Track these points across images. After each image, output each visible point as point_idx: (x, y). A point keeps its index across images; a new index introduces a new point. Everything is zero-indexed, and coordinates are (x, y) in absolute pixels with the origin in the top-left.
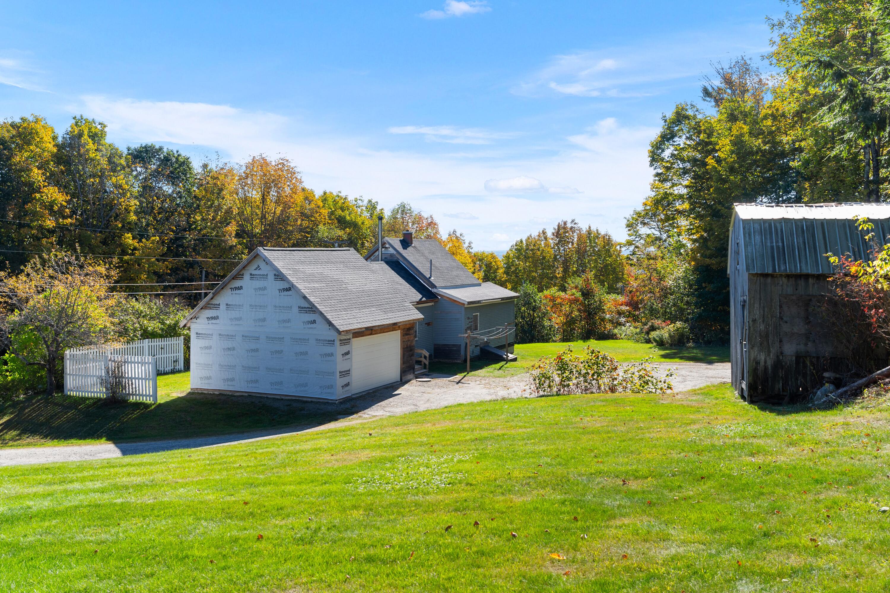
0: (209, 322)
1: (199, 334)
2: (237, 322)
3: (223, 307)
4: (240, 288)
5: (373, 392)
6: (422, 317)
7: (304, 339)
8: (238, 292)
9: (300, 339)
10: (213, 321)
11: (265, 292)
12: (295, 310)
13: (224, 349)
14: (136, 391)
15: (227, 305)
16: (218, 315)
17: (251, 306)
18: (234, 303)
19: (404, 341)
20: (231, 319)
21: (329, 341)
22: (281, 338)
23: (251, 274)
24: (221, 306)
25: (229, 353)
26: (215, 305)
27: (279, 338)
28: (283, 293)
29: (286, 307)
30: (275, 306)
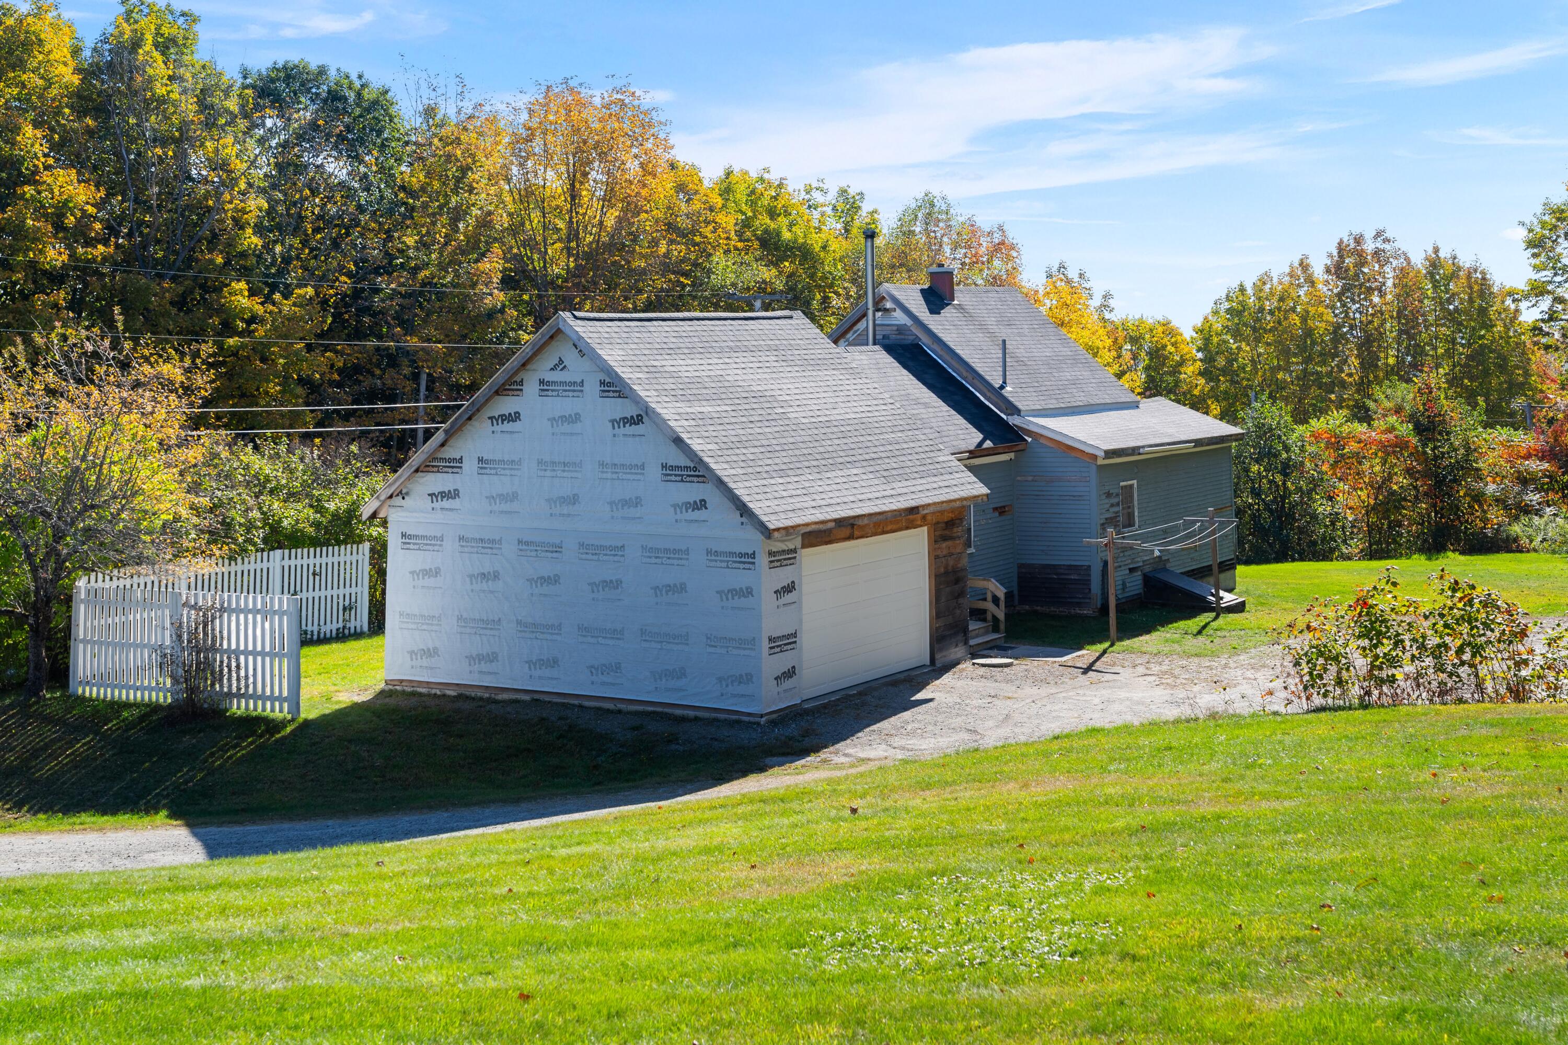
0: (435, 505)
1: (410, 537)
2: (505, 507)
3: (470, 466)
4: (514, 417)
5: (860, 694)
6: (985, 490)
7: (675, 551)
8: (507, 426)
9: (667, 550)
10: (446, 503)
11: (577, 427)
12: (654, 473)
13: (471, 576)
14: (247, 686)
15: (480, 460)
16: (458, 486)
17: (540, 462)
18: (498, 457)
19: (937, 557)
20: (491, 498)
21: (741, 555)
22: (616, 548)
23: (542, 382)
24: (466, 465)
25: (484, 586)
26: (450, 460)
27: (611, 548)
28: (622, 430)
29: (631, 467)
30: (602, 464)
